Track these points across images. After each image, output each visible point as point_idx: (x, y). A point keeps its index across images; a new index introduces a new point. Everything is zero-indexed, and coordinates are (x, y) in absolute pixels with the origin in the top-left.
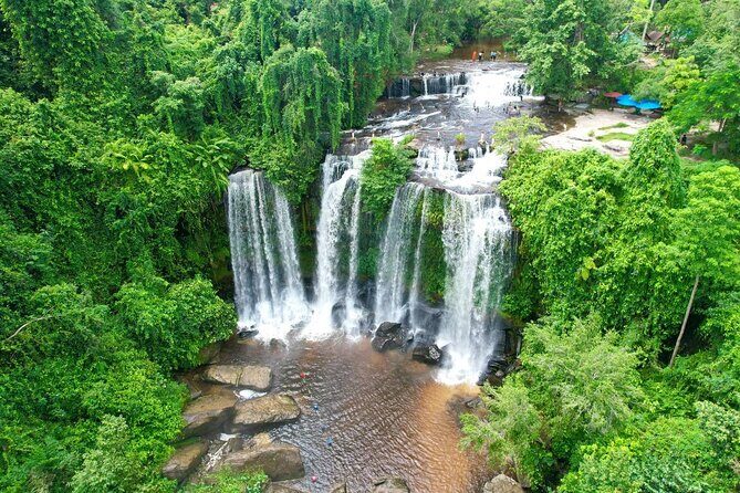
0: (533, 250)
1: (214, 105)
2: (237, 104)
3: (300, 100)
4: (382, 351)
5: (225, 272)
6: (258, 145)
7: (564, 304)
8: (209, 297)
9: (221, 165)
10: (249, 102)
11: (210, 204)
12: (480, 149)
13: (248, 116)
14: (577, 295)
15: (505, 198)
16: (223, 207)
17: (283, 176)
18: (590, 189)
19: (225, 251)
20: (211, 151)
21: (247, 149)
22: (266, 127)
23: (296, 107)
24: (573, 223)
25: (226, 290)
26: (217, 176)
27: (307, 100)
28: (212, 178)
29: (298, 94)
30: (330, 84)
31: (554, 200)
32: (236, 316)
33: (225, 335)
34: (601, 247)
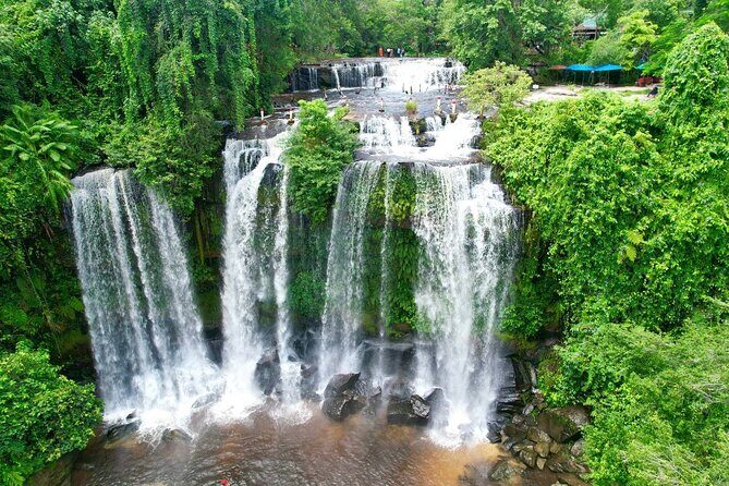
0: (545, 235)
1: (40, 75)
2: (80, 76)
3: (185, 44)
4: (340, 419)
5: (76, 337)
6: (119, 131)
7: (601, 302)
8: (45, 377)
9: (55, 157)
10: (99, 72)
11: (38, 223)
12: (439, 119)
13: (100, 93)
14: (618, 286)
15: (499, 167)
16: (65, 233)
17: (163, 169)
18: (621, 133)
19: (74, 303)
20: (36, 136)
21: (101, 139)
22: (131, 103)
23: (178, 56)
24: (607, 182)
25: (79, 365)
26: (51, 176)
27: (195, 44)
28: (39, 180)
29: (180, 37)
30: (229, 22)
31: (578, 151)
32: (98, 403)
33: (79, 441)
34: (647, 211)
